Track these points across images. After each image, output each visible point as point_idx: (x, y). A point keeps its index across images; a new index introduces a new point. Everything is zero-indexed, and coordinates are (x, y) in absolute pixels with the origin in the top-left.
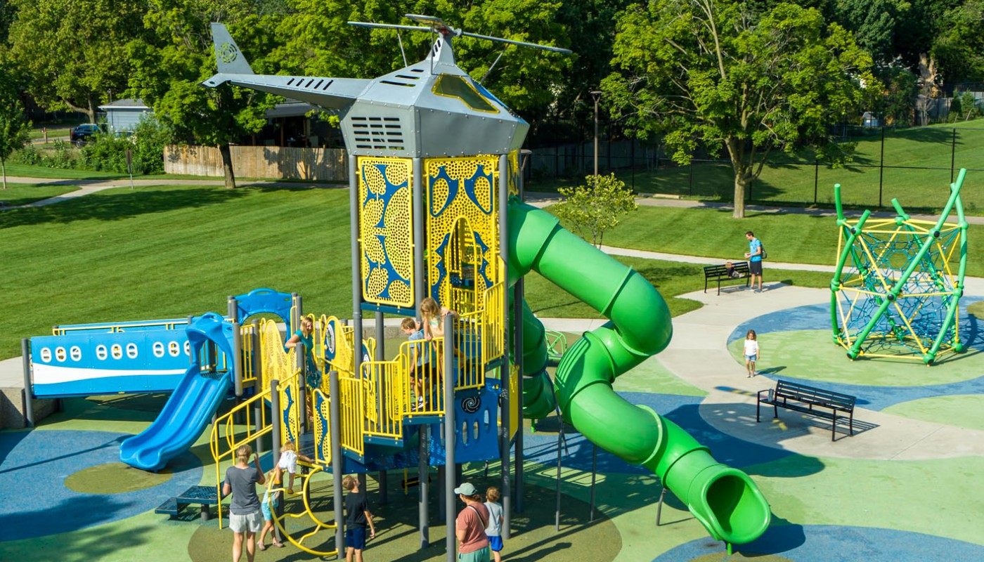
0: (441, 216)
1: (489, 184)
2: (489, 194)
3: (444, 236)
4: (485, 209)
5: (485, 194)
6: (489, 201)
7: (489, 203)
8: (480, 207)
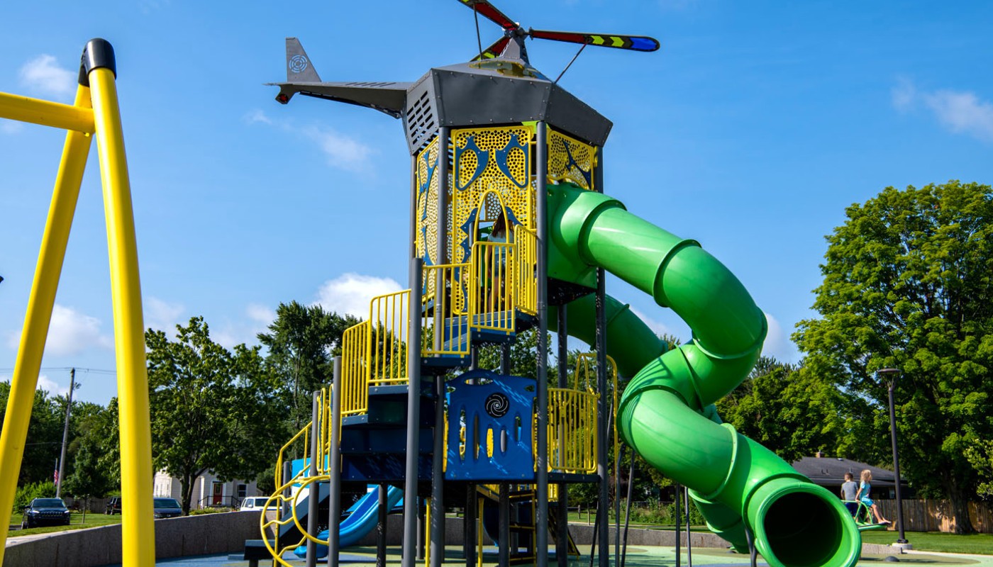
0: (467, 190)
1: (524, 155)
2: (524, 166)
3: (470, 211)
4: (520, 182)
5: (520, 166)
6: (524, 173)
7: (524, 177)
8: (513, 180)
